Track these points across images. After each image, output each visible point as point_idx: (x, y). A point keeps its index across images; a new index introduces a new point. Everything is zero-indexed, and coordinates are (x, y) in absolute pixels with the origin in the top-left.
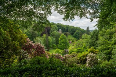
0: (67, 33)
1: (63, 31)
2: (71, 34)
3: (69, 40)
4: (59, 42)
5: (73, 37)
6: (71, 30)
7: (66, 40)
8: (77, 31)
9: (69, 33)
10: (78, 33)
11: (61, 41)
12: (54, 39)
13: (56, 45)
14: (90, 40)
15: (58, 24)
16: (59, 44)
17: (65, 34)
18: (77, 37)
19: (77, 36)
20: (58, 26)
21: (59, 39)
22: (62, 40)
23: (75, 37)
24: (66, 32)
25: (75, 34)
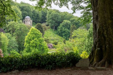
0: (43, 25)
1: (33, 21)
2: (52, 28)
3: (47, 41)
4: (26, 45)
5: (57, 34)
7: (41, 41)
9: (47, 25)
10: (67, 26)
11: (29, 43)
12: (14, 39)
13: (19, 52)
15: (22, 3)
16: (26, 49)
17: (40, 28)
18: (65, 35)
19: (64, 32)
20: (22, 9)
21: (26, 39)
22: (32, 42)
23: (60, 34)
24: (41, 23)
25: (61, 28)
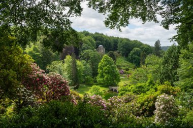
0: (115, 52)
1: (106, 50)
2: (123, 55)
3: (119, 67)
4: (99, 71)
5: (128, 60)
6: (123, 47)
7: (113, 68)
8: (136, 48)
9: (119, 53)
10: (137, 53)
11: (102, 69)
12: (88, 66)
13: (93, 78)
14: (162, 68)
16: (99, 75)
17: (112, 56)
18: (136, 62)
19: (134, 59)
20: (96, 39)
21: (99, 66)
22: (104, 68)
23: (131, 61)
25: (132, 55)
